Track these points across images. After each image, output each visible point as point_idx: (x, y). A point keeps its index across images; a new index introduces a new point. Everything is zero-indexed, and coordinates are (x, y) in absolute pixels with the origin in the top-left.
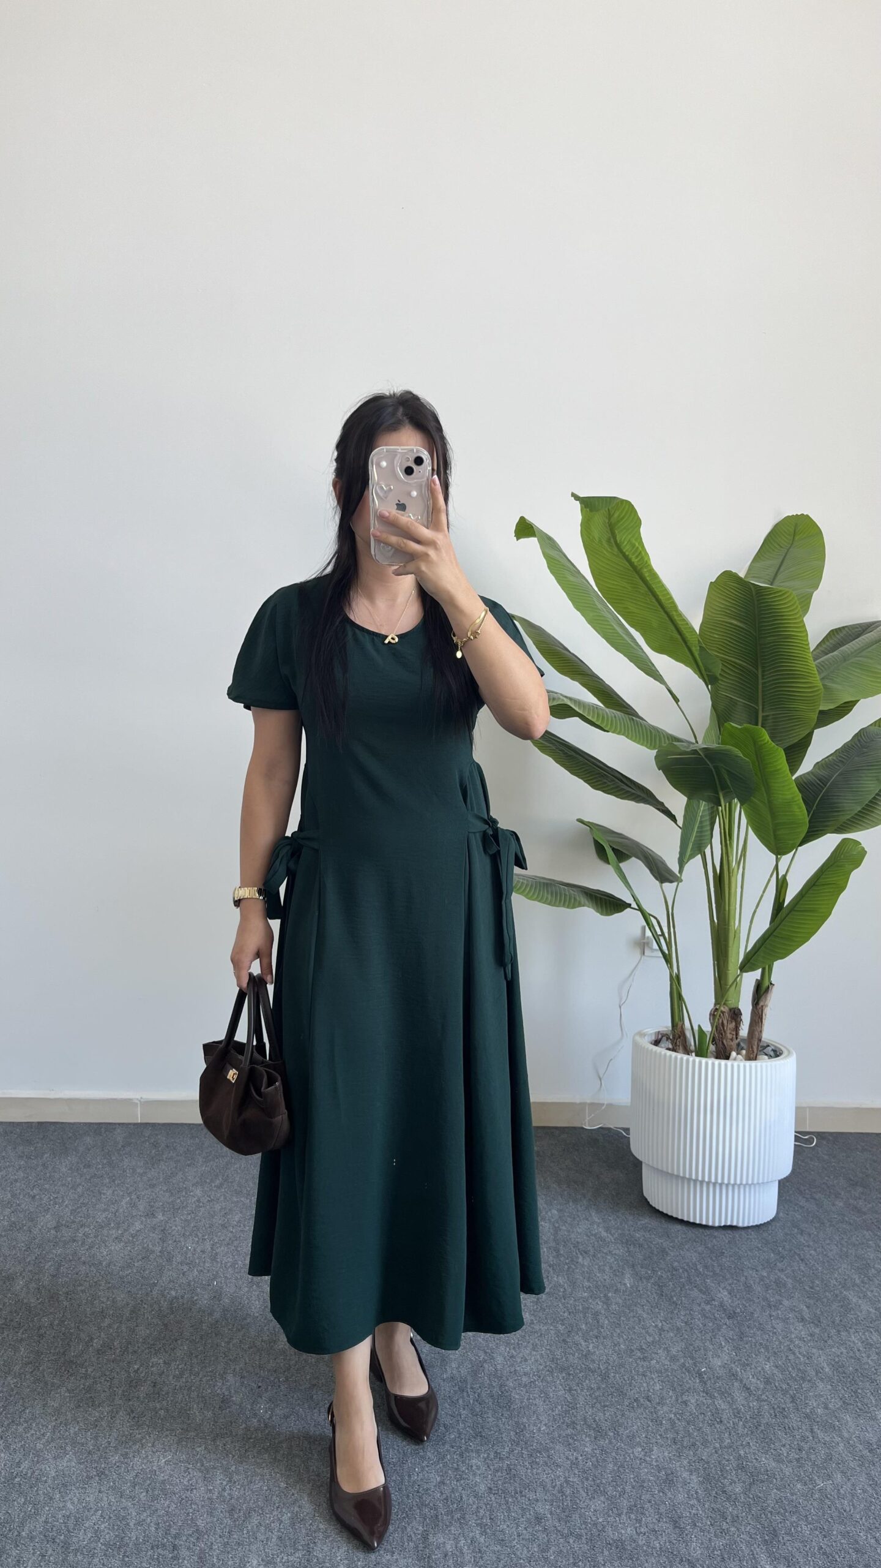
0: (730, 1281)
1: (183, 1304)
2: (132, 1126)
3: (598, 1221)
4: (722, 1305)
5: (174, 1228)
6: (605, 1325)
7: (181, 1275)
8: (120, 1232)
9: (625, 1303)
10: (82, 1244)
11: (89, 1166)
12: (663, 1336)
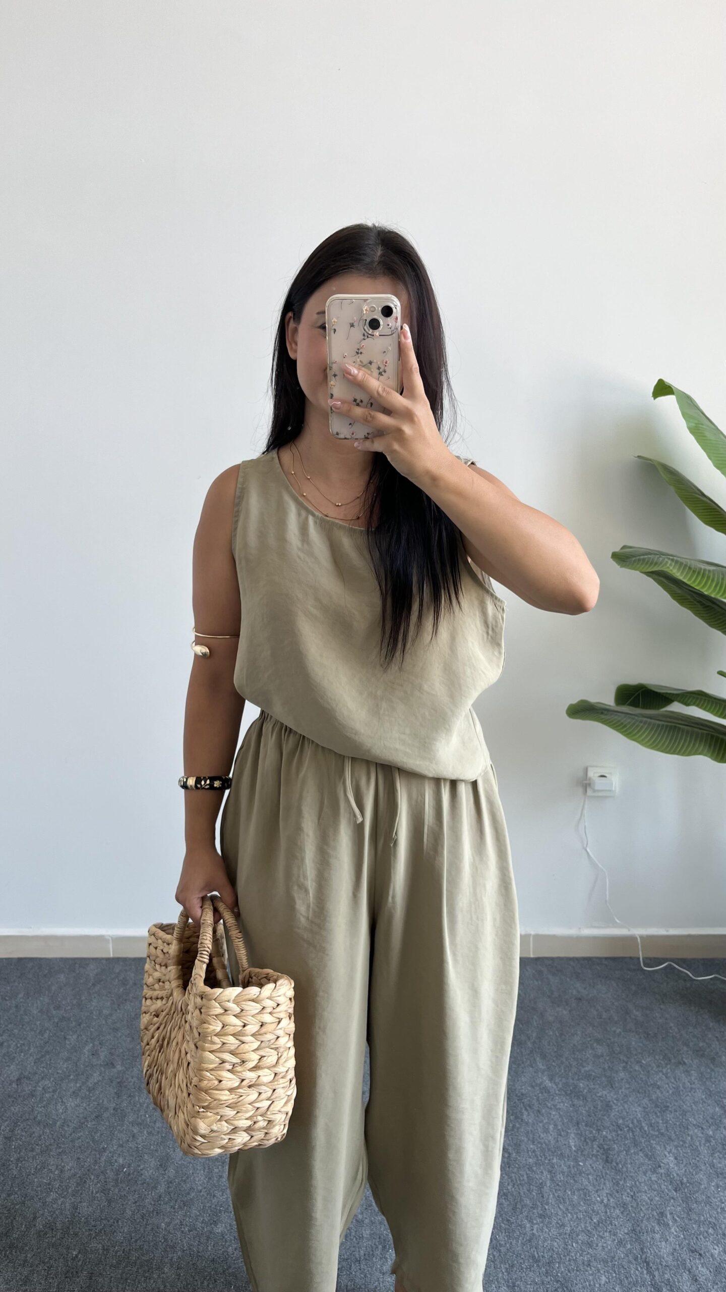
0: (676, 1143)
1: (129, 1174)
2: (104, 962)
3: (543, 1068)
4: (668, 1174)
5: (130, 1079)
6: (550, 1201)
7: (131, 1138)
8: (78, 1085)
9: (570, 1171)
10: (40, 1099)
11: (58, 1008)
12: (608, 1214)
